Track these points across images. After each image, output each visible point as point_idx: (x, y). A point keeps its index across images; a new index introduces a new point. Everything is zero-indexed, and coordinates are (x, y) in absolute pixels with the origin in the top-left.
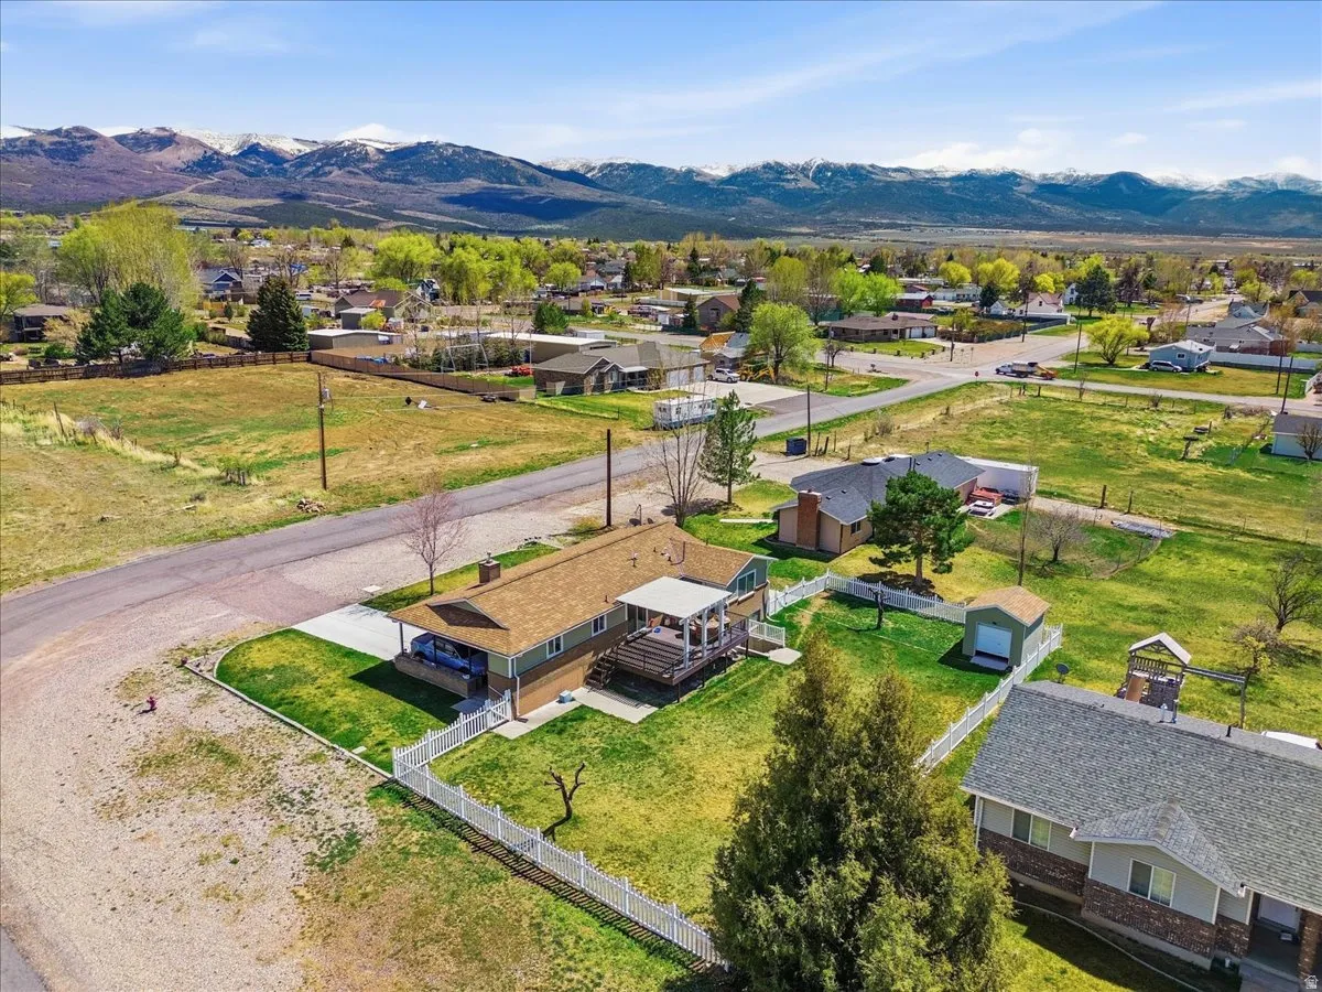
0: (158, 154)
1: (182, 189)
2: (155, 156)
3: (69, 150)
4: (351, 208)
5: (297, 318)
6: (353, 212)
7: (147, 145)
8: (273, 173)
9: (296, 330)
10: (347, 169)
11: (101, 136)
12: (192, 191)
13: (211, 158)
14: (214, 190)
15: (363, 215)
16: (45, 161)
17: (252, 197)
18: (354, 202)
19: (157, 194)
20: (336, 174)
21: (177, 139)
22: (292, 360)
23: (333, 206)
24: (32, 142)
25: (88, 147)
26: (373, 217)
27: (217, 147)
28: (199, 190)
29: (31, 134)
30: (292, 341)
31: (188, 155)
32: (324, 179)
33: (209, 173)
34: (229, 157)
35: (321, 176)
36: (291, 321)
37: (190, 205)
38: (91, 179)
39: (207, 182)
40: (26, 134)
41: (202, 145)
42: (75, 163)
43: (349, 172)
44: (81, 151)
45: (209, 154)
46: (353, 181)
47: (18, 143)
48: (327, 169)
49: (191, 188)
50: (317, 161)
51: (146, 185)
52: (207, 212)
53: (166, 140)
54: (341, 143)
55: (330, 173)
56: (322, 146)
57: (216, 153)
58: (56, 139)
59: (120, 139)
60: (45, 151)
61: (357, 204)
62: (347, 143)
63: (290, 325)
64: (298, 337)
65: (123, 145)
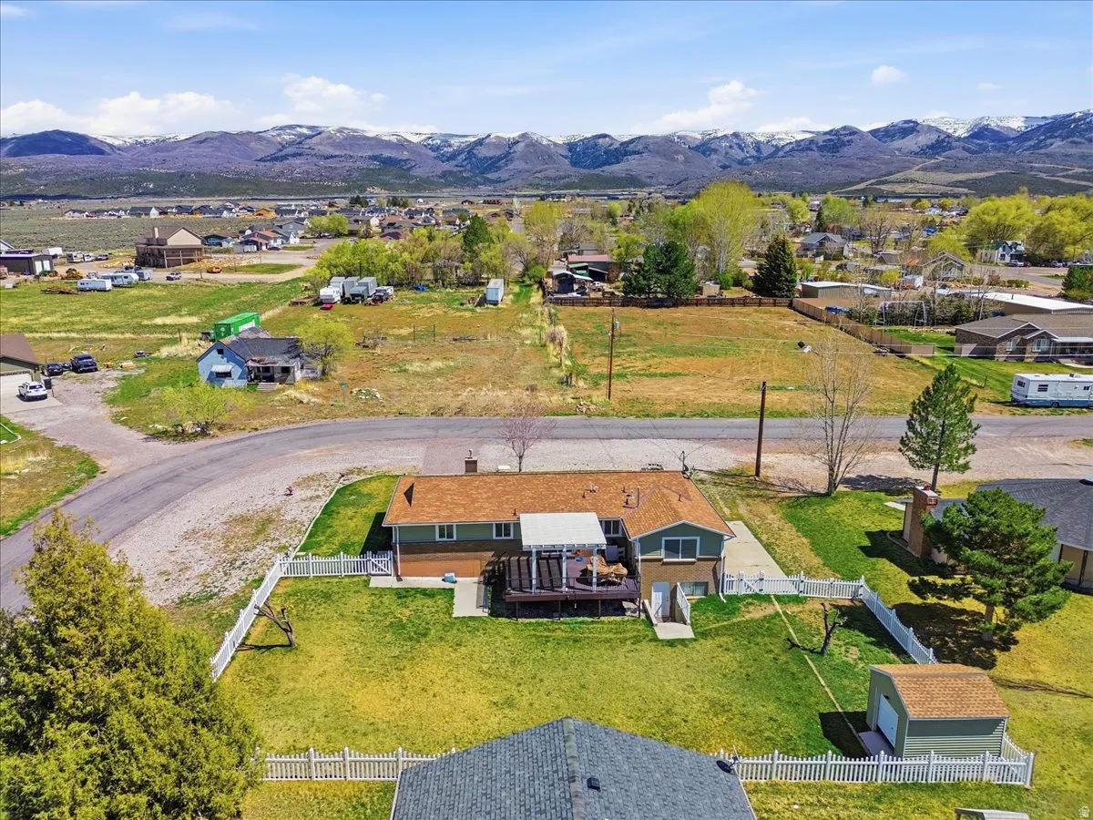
0: (901, 141)
1: (910, 168)
2: (898, 143)
3: (835, 144)
4: (1063, 177)
5: (789, 271)
6: (1063, 180)
7: (894, 135)
8: (996, 149)
9: (786, 280)
10: (1071, 139)
11: (861, 131)
12: (918, 170)
13: (943, 141)
14: (937, 168)
15: (1074, 182)
16: (816, 154)
17: (968, 171)
18: (1067, 170)
19: (891, 174)
20: (1057, 145)
21: (918, 128)
22: (775, 304)
23: (1043, 175)
24: (811, 141)
25: (848, 141)
26: (1084, 183)
27: (951, 131)
28: (924, 169)
29: (812, 135)
30: (780, 289)
31: (924, 140)
32: (1042, 151)
33: (937, 153)
34: (959, 139)
35: (1041, 148)
36: (784, 273)
37: (912, 181)
38: (843, 166)
39: (933, 161)
40: (808, 136)
41: (938, 130)
42: (837, 154)
43: (1072, 142)
44: (843, 144)
45: (942, 137)
46: (1073, 151)
47: (803, 143)
48: (1049, 141)
49: (917, 167)
50: (1041, 135)
51: (883, 167)
52: (924, 186)
53: (909, 128)
54: (1071, 116)
55: (1051, 144)
56: (1050, 121)
57: (949, 136)
58: (829, 137)
59: (874, 133)
60: (818, 147)
61: (1070, 172)
62: (1078, 115)
63: (781, 276)
64: (787, 286)
65: (875, 137)
